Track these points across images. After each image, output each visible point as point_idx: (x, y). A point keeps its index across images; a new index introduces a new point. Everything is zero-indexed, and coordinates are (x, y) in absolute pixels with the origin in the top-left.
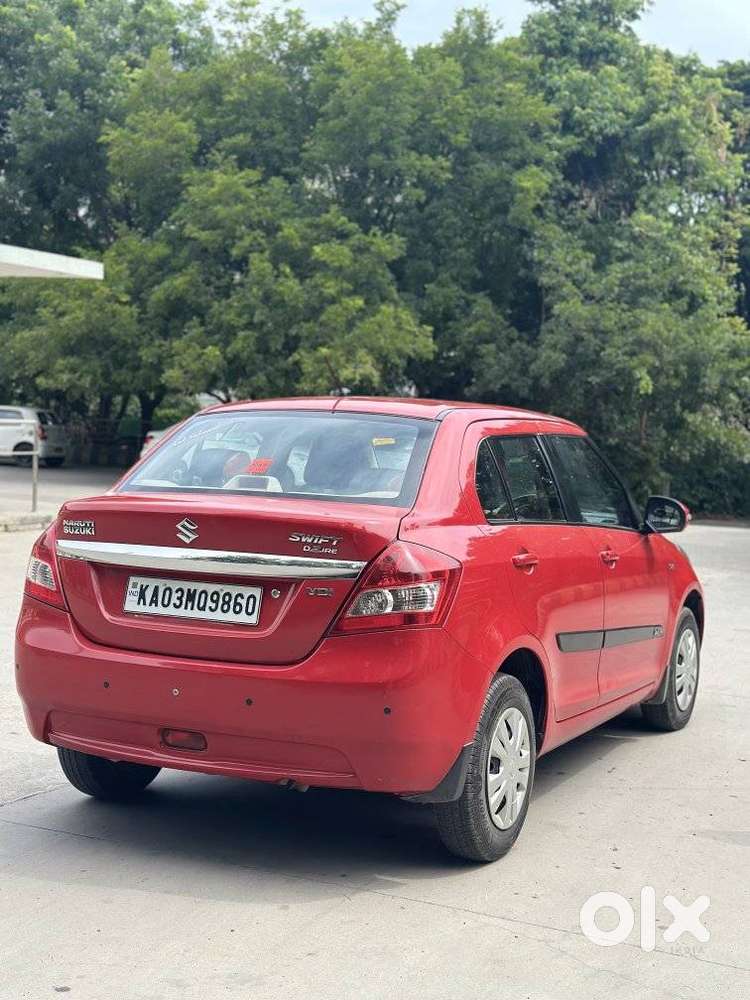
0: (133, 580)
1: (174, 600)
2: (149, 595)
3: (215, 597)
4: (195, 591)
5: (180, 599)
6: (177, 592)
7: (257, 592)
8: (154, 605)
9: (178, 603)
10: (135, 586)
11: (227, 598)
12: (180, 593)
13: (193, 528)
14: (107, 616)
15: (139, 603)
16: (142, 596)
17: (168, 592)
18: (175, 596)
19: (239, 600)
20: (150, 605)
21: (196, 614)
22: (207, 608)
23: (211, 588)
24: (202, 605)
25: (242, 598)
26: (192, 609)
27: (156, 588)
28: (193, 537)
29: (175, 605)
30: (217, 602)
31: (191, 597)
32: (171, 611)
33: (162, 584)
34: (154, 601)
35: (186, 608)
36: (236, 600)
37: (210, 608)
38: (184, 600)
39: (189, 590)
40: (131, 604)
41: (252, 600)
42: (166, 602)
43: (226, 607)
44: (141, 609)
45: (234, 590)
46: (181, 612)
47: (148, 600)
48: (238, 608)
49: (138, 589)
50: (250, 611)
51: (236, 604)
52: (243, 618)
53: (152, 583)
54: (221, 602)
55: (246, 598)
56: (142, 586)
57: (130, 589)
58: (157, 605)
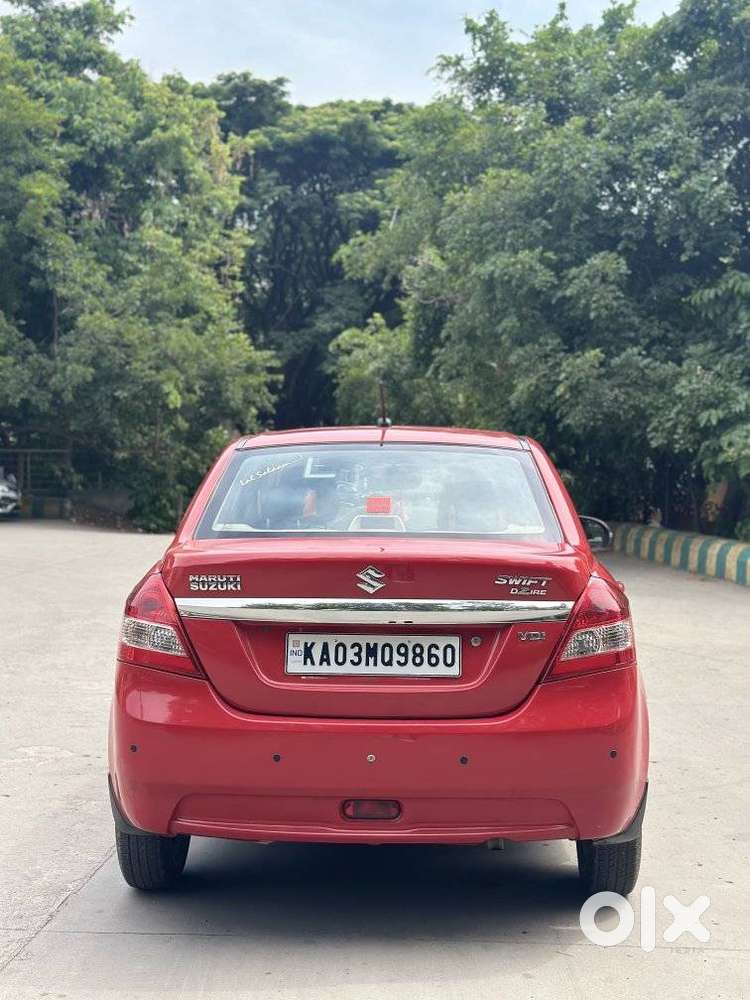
0: (292, 638)
1: (351, 655)
2: (317, 653)
3: (403, 650)
4: (376, 645)
5: (358, 654)
6: (353, 647)
7: (455, 642)
8: (325, 663)
9: (356, 660)
10: (296, 644)
11: (418, 650)
12: (356, 649)
13: (378, 576)
14: (265, 679)
15: (305, 663)
16: (308, 654)
17: (341, 649)
18: (351, 652)
19: (434, 651)
20: (321, 664)
21: (381, 670)
22: (394, 663)
23: (395, 641)
24: (387, 659)
25: (437, 648)
26: (375, 664)
27: (325, 647)
28: (379, 586)
29: (352, 662)
30: (405, 655)
31: (372, 652)
32: (348, 669)
33: (332, 640)
34: (325, 659)
35: (367, 664)
36: (429, 650)
37: (398, 662)
38: (364, 654)
39: (368, 645)
40: (295, 665)
41: (449, 651)
42: (340, 660)
43: (418, 660)
44: (309, 669)
45: (426, 641)
46: (362, 669)
47: (317, 659)
48: (433, 660)
49: (302, 648)
50: (449, 661)
51: (430, 656)
52: (441, 670)
53: (318, 641)
54: (411, 655)
55: (442, 649)
56: (306, 644)
57: (291, 648)
58: (329, 664)
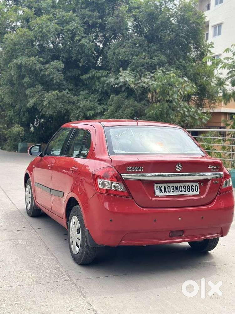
0: (156, 185)
1: (172, 190)
2: (163, 189)
3: (185, 187)
4: (178, 186)
5: (173, 189)
6: (172, 187)
7: (197, 184)
10: (157, 187)
11: (188, 187)
12: (173, 187)
13: (181, 166)
14: (151, 198)
15: (160, 192)
16: (161, 190)
17: (169, 188)
18: (172, 189)
19: (192, 187)
20: (164, 192)
21: (180, 193)
22: (183, 191)
23: (182, 185)
24: (181, 190)
26: (178, 192)
27: (165, 187)
28: (181, 169)
29: (172, 191)
30: (185, 189)
31: (177, 188)
32: (171, 193)
33: (166, 185)
34: (165, 191)
35: (176, 192)
37: (184, 191)
38: (175, 189)
39: (176, 186)
40: (157, 193)
41: (196, 187)
42: (169, 191)
44: (161, 194)
45: (190, 184)
47: (163, 191)
48: (193, 190)
49: (159, 188)
50: (197, 190)
51: (192, 189)
52: (195, 193)
53: (163, 185)
54: (187, 189)
55: (194, 187)
56: (160, 187)
57: (156, 188)
58: (166, 192)
